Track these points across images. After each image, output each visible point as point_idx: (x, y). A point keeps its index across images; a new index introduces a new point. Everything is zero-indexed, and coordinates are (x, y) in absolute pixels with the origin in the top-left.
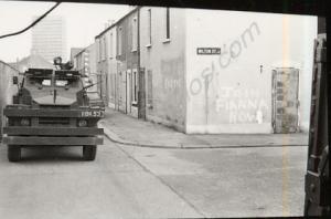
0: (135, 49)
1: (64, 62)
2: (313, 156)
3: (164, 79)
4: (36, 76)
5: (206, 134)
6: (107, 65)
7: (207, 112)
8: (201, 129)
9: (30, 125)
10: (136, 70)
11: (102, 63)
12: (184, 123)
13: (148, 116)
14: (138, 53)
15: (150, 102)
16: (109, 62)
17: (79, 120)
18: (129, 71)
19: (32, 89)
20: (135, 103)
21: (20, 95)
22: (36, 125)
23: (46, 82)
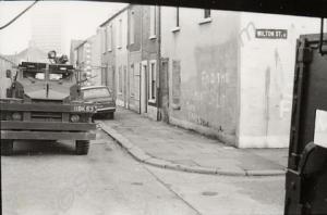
0: (153, 36)
1: (59, 55)
2: (293, 154)
3: (199, 72)
4: (30, 70)
5: (266, 148)
6: (114, 56)
7: (267, 118)
8: (259, 142)
9: (22, 119)
10: (154, 61)
11: (109, 54)
12: (234, 133)
13: (173, 120)
14: (157, 40)
15: (176, 101)
16: (117, 52)
17: (71, 115)
18: (145, 63)
19: (25, 83)
20: (153, 101)
21: (13, 88)
22: (27, 120)
23: (40, 76)
